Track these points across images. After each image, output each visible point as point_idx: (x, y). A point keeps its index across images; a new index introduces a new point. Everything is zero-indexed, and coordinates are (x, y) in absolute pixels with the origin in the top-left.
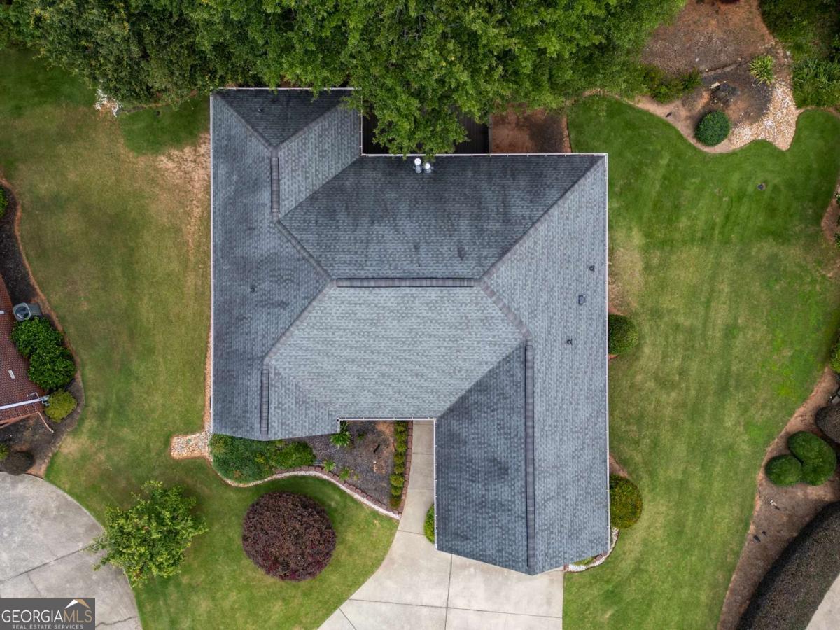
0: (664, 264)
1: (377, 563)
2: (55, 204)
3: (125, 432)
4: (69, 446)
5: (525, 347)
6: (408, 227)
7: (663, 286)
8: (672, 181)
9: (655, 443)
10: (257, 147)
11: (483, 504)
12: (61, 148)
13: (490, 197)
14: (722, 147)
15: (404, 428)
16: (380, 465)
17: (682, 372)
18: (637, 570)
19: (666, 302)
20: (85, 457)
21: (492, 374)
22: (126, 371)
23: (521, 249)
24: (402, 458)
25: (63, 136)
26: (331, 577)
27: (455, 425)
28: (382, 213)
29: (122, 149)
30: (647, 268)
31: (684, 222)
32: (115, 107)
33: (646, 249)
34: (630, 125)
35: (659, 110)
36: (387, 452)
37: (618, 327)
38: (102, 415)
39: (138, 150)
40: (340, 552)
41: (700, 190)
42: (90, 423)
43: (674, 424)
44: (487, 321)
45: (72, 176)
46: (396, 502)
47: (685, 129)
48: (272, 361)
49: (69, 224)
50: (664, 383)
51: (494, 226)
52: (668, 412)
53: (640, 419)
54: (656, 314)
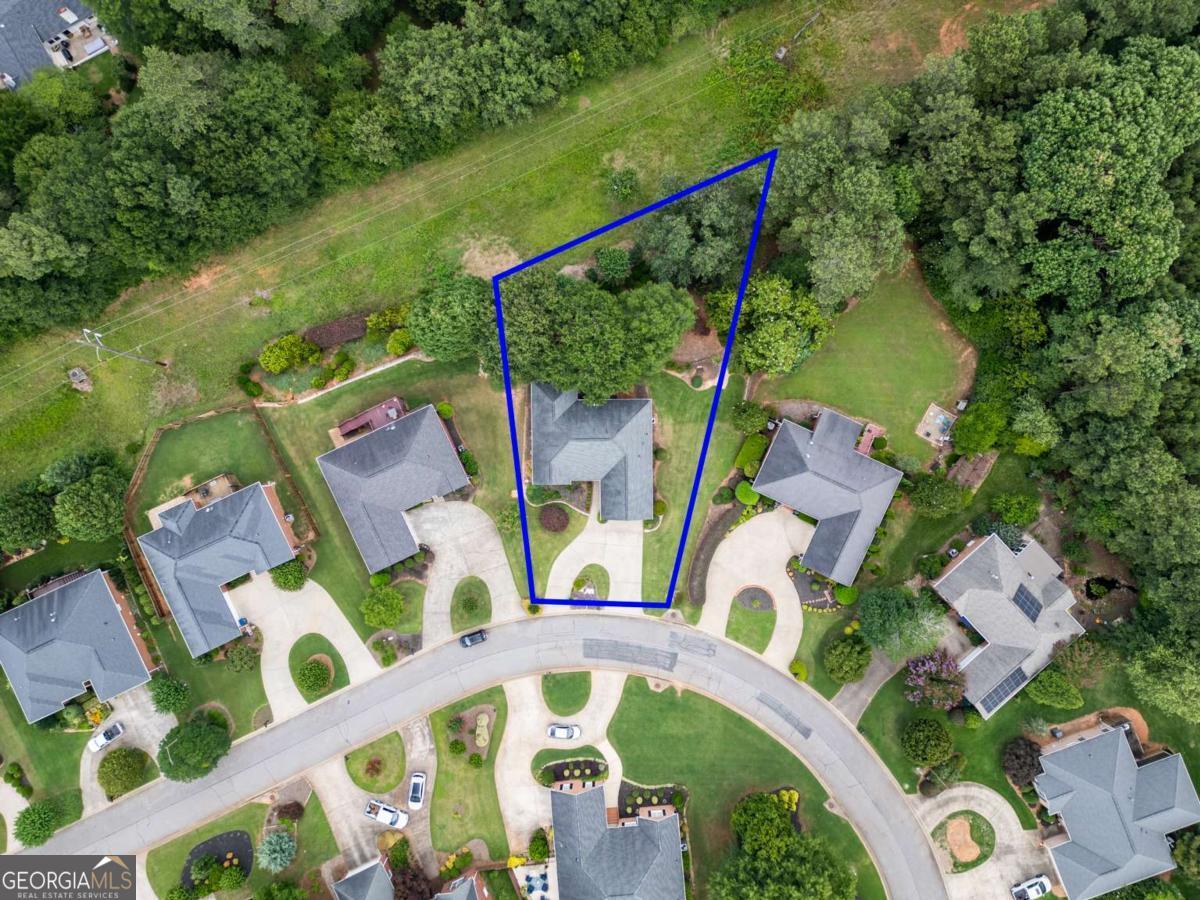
0: (681, 430)
1: (582, 530)
2: (467, 410)
3: (496, 489)
4: (480, 493)
5: (625, 458)
6: (592, 423)
7: (680, 437)
8: (684, 400)
9: (676, 491)
10: (547, 400)
11: (614, 504)
12: (468, 390)
13: (615, 414)
14: (702, 388)
15: (590, 484)
16: (583, 498)
17: (686, 467)
18: (668, 533)
19: (681, 443)
20: (485, 497)
21: (617, 465)
22: (495, 468)
23: (624, 429)
24: (590, 496)
25: (468, 386)
26: (566, 535)
27: (606, 482)
28: (584, 419)
29: (490, 391)
30: (675, 432)
31: (687, 415)
32: (486, 375)
33: (674, 425)
34: (668, 381)
35: (679, 376)
36: (585, 494)
37: (657, 452)
38: (488, 483)
39: (495, 390)
40: (570, 527)
41: (693, 403)
42: (485, 485)
43: (683, 484)
44: (614, 450)
45: (473, 401)
46: (588, 509)
47: (688, 382)
48: (553, 462)
49: (472, 418)
50: (679, 471)
51: (616, 423)
52: (680, 481)
53: (670, 484)
54: (678, 447)
